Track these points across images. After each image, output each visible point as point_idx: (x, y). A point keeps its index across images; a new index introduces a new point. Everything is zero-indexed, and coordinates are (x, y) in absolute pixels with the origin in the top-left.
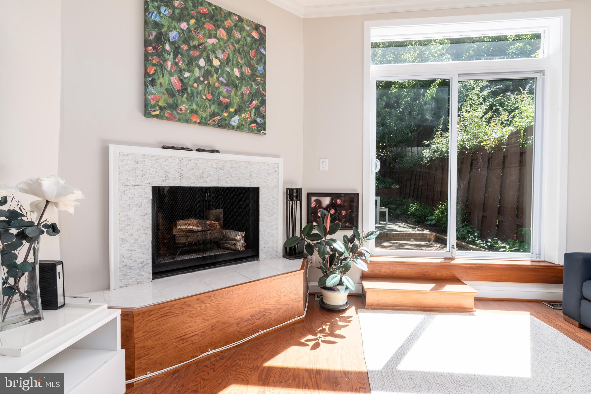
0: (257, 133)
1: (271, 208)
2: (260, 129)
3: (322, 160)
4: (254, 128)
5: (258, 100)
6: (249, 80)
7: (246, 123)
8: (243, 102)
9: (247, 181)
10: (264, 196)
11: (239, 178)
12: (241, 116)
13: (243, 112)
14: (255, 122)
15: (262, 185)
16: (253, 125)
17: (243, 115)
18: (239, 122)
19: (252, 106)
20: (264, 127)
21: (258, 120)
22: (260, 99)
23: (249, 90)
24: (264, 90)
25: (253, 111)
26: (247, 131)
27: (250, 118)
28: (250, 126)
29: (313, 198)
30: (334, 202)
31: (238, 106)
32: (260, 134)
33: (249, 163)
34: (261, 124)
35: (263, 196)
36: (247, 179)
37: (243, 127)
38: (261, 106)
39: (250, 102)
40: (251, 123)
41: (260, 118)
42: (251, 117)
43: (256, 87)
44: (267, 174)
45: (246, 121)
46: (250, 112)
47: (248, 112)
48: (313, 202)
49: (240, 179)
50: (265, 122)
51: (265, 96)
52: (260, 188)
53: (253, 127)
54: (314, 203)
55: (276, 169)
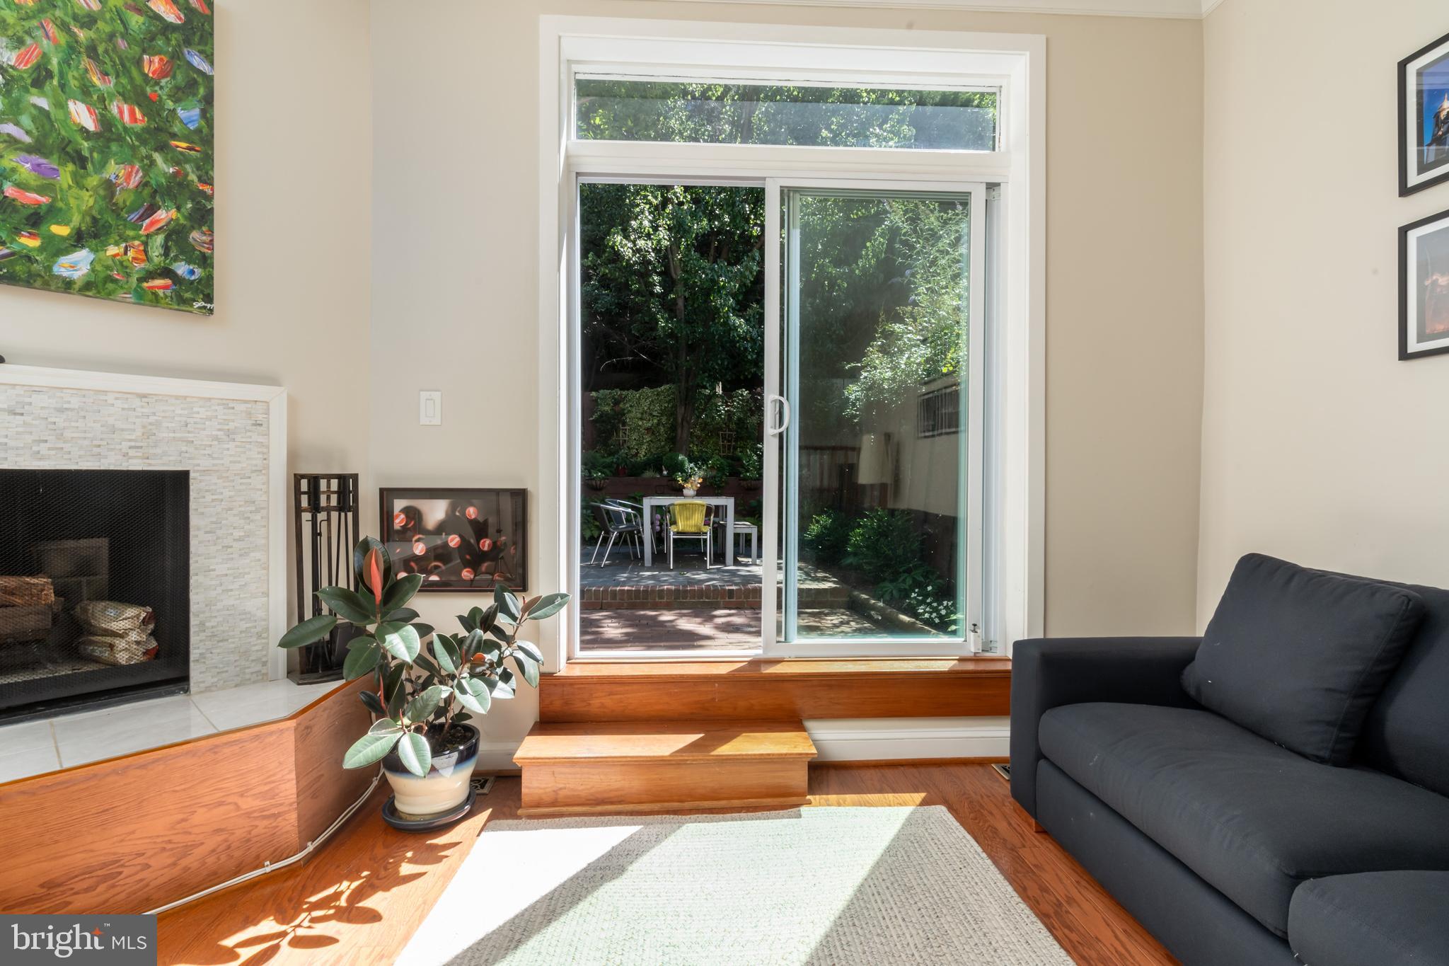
0: (176, 307)
1: (237, 534)
2: (188, 295)
3: (424, 395)
4: (160, 292)
5: (178, 209)
6: (137, 143)
7: (128, 275)
8: (113, 211)
9: (132, 453)
10: (209, 497)
11: (96, 442)
12: (101, 254)
13: (112, 241)
14: (167, 273)
15: (198, 465)
16: (159, 282)
17: (112, 250)
18: (93, 270)
19: (152, 224)
20: (206, 292)
21: (181, 269)
22: (189, 205)
23: (141, 174)
24: (209, 181)
25: (160, 239)
26: (132, 300)
27: (143, 261)
28: (145, 285)
29: (399, 504)
30: (457, 514)
31: (88, 219)
32: (191, 312)
33: (143, 396)
34: (192, 282)
35: (204, 497)
36: (130, 448)
37: (110, 286)
38: (193, 228)
39: (141, 211)
40: (150, 275)
41: (189, 263)
42: (148, 259)
43: (171, 170)
44: (222, 433)
45: (126, 267)
46: (145, 244)
47: (137, 243)
48: (398, 516)
49: (99, 446)
50: (210, 278)
51: (210, 198)
52: (192, 475)
53: (160, 287)
54: (402, 516)
55: (260, 417)
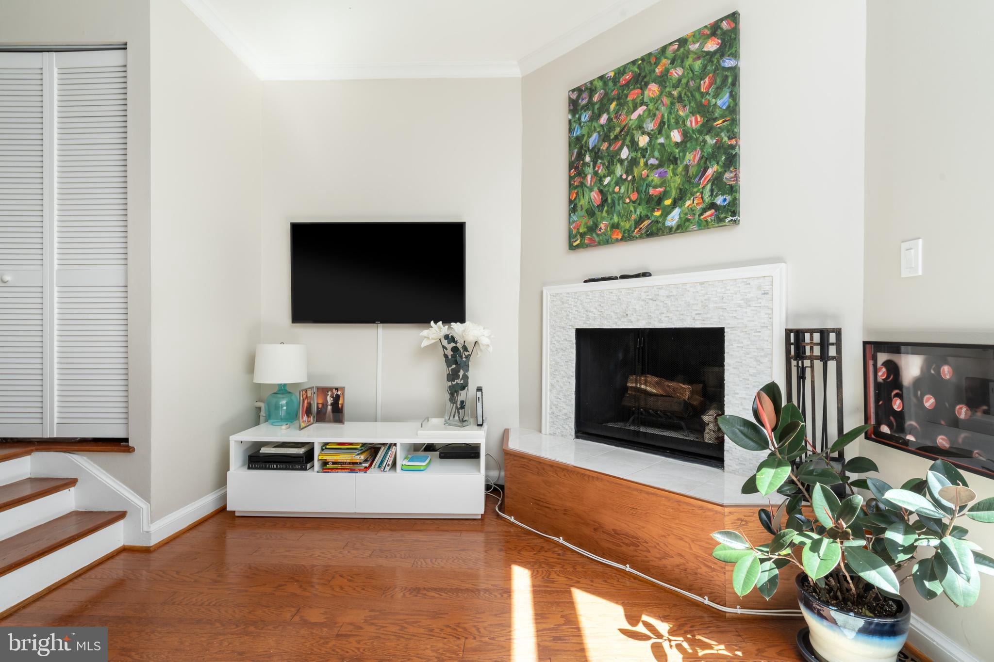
0: (717, 225)
1: (752, 371)
2: (723, 216)
4: (709, 219)
5: (718, 164)
6: (698, 136)
7: (694, 214)
8: (688, 181)
9: (697, 317)
10: (735, 345)
11: (681, 313)
12: (683, 208)
13: (688, 198)
14: (713, 206)
15: (729, 324)
16: (709, 213)
17: (688, 203)
18: (680, 218)
19: (705, 179)
20: (733, 209)
21: (719, 201)
22: (724, 158)
23: (700, 153)
24: (735, 136)
25: (709, 187)
26: (696, 229)
27: (701, 203)
28: (702, 217)
29: (882, 358)
30: (932, 372)
31: (678, 191)
32: (725, 226)
33: (702, 283)
34: (725, 207)
35: (732, 345)
36: (696, 314)
37: (687, 224)
38: (725, 171)
39: (700, 174)
40: (704, 210)
41: (723, 195)
42: (703, 201)
43: (714, 141)
44: (743, 302)
45: (694, 210)
46: (702, 193)
47: (698, 194)
48: (881, 369)
49: (683, 314)
50: (736, 199)
51: (735, 147)
52: (726, 330)
53: (708, 216)
54: (884, 370)
55: (767, 288)
